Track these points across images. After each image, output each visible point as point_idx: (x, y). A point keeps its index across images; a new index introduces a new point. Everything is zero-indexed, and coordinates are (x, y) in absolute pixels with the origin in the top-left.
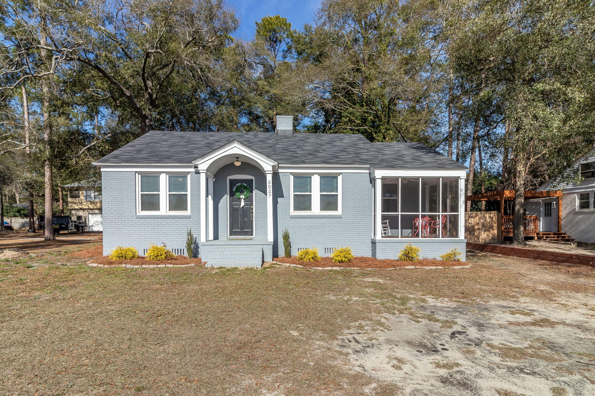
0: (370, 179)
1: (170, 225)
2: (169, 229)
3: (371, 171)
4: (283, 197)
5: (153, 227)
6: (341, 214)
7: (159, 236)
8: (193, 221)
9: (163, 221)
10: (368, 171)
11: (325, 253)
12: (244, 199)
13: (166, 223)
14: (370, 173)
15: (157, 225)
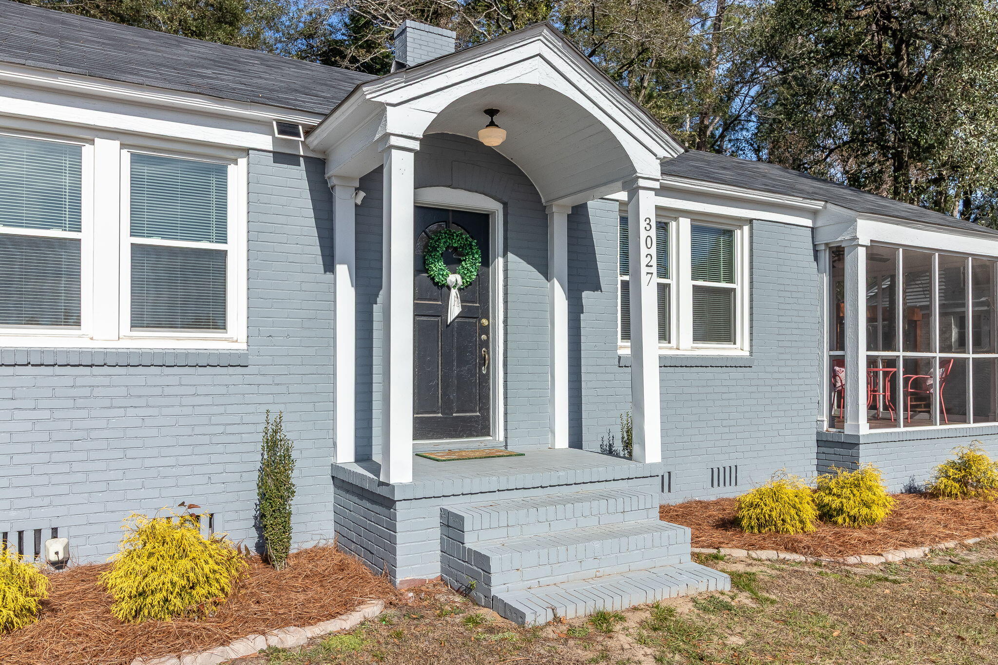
0: (815, 246)
1: (142, 402)
2: (139, 422)
3: (819, 223)
4: (597, 287)
5: (46, 414)
6: (746, 353)
7: (82, 456)
8: (259, 379)
9: (106, 381)
10: (809, 223)
11: (712, 486)
12: (460, 289)
13: (123, 391)
14: (813, 229)
15: (70, 403)
